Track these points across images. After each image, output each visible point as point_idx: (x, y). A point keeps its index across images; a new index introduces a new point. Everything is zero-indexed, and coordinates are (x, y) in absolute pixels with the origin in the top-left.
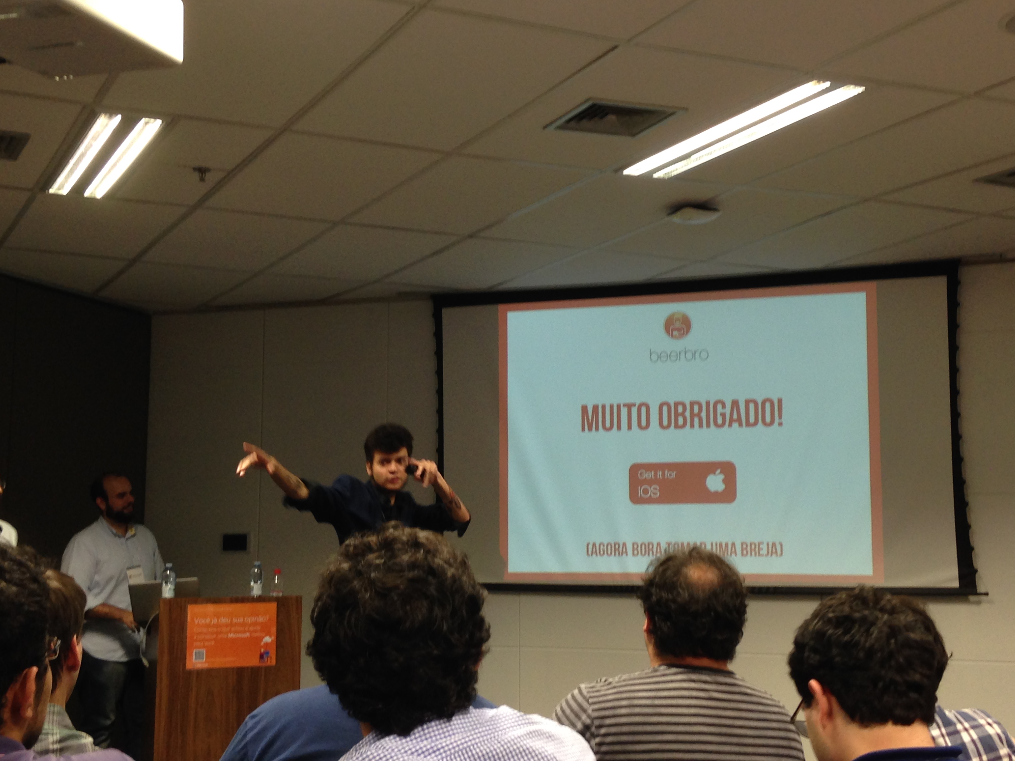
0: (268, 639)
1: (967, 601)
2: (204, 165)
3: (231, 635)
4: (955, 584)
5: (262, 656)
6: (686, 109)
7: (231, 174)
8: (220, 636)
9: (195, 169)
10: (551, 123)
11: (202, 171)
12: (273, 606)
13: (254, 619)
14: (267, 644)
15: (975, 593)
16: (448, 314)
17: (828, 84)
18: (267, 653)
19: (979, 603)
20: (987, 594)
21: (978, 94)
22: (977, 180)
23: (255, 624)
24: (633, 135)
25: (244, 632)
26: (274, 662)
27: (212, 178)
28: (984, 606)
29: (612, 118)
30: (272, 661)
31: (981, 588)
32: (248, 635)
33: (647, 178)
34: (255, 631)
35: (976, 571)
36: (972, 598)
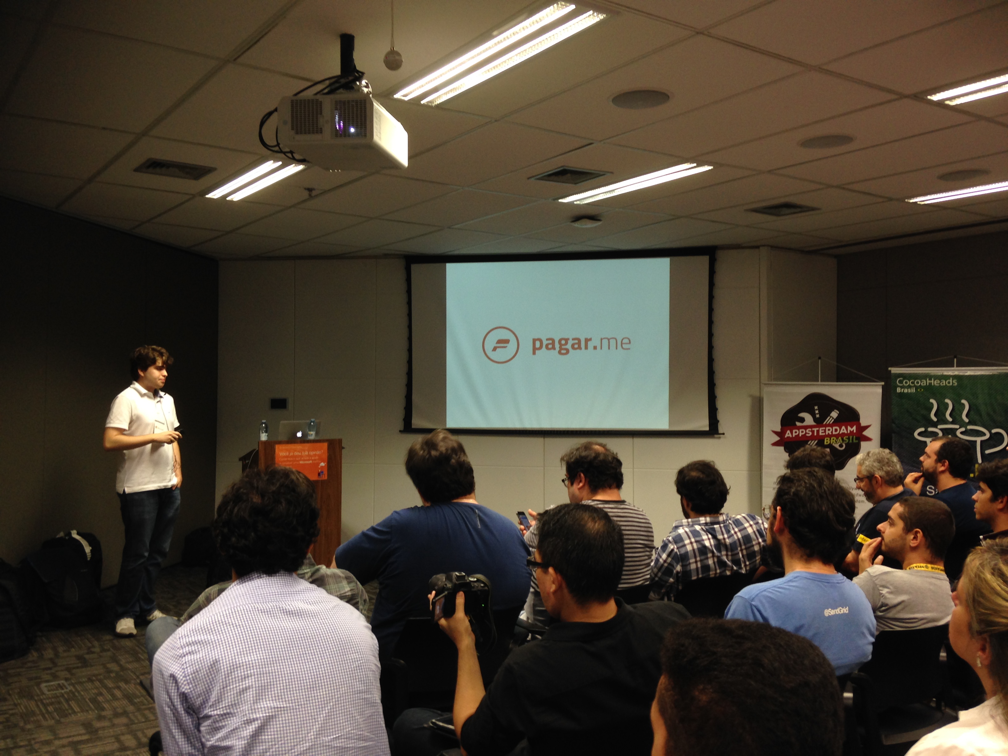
0: (322, 464)
1: (714, 438)
2: (310, 187)
3: (301, 462)
4: (707, 429)
5: (319, 474)
6: (612, 173)
7: (325, 192)
8: (295, 463)
9: (305, 189)
10: (533, 177)
11: (310, 190)
12: (325, 445)
13: (314, 453)
14: (322, 467)
15: (718, 434)
16: (415, 268)
17: (695, 165)
18: (322, 472)
19: (720, 438)
20: (723, 434)
21: (770, 172)
22: (747, 210)
23: (315, 455)
24: (575, 184)
25: (309, 460)
26: (326, 478)
27: (314, 193)
28: (721, 439)
29: (569, 175)
30: (325, 477)
31: (720, 431)
32: (311, 462)
33: (571, 204)
34: (315, 460)
35: (718, 421)
36: (716, 436)
